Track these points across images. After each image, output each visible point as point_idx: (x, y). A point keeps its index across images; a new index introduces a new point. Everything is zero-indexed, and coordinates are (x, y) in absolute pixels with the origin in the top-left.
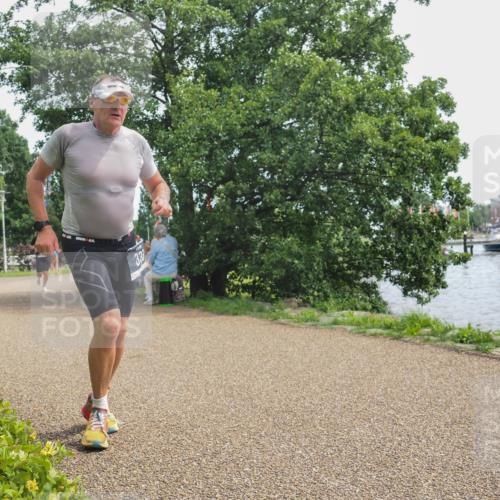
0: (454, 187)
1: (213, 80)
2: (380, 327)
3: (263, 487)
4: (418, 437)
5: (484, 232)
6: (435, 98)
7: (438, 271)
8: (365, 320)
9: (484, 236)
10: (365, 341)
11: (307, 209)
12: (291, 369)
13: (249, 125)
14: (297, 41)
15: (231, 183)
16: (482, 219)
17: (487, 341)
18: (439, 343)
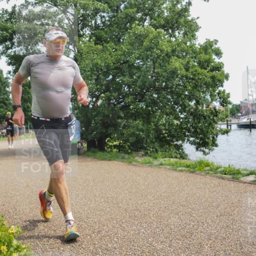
0: (222, 95)
1: (99, 40)
2: (184, 167)
3: (124, 249)
4: (203, 223)
5: (237, 118)
6: (212, 50)
7: (213, 138)
8: (176, 163)
9: (237, 120)
10: (176, 174)
11: (147, 106)
12: (138, 188)
13: (117, 63)
14: (142, 20)
15: (108, 93)
16: (236, 111)
17: (238, 174)
18: (214, 175)
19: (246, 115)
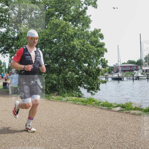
0: (103, 61)
2: (80, 102)
4: (90, 134)
5: (112, 74)
6: (98, 35)
7: (98, 85)
8: (76, 99)
10: (75, 106)
11: (60, 66)
14: (58, 16)
16: (111, 70)
17: (111, 106)
18: (97, 107)
19: (116, 73)
